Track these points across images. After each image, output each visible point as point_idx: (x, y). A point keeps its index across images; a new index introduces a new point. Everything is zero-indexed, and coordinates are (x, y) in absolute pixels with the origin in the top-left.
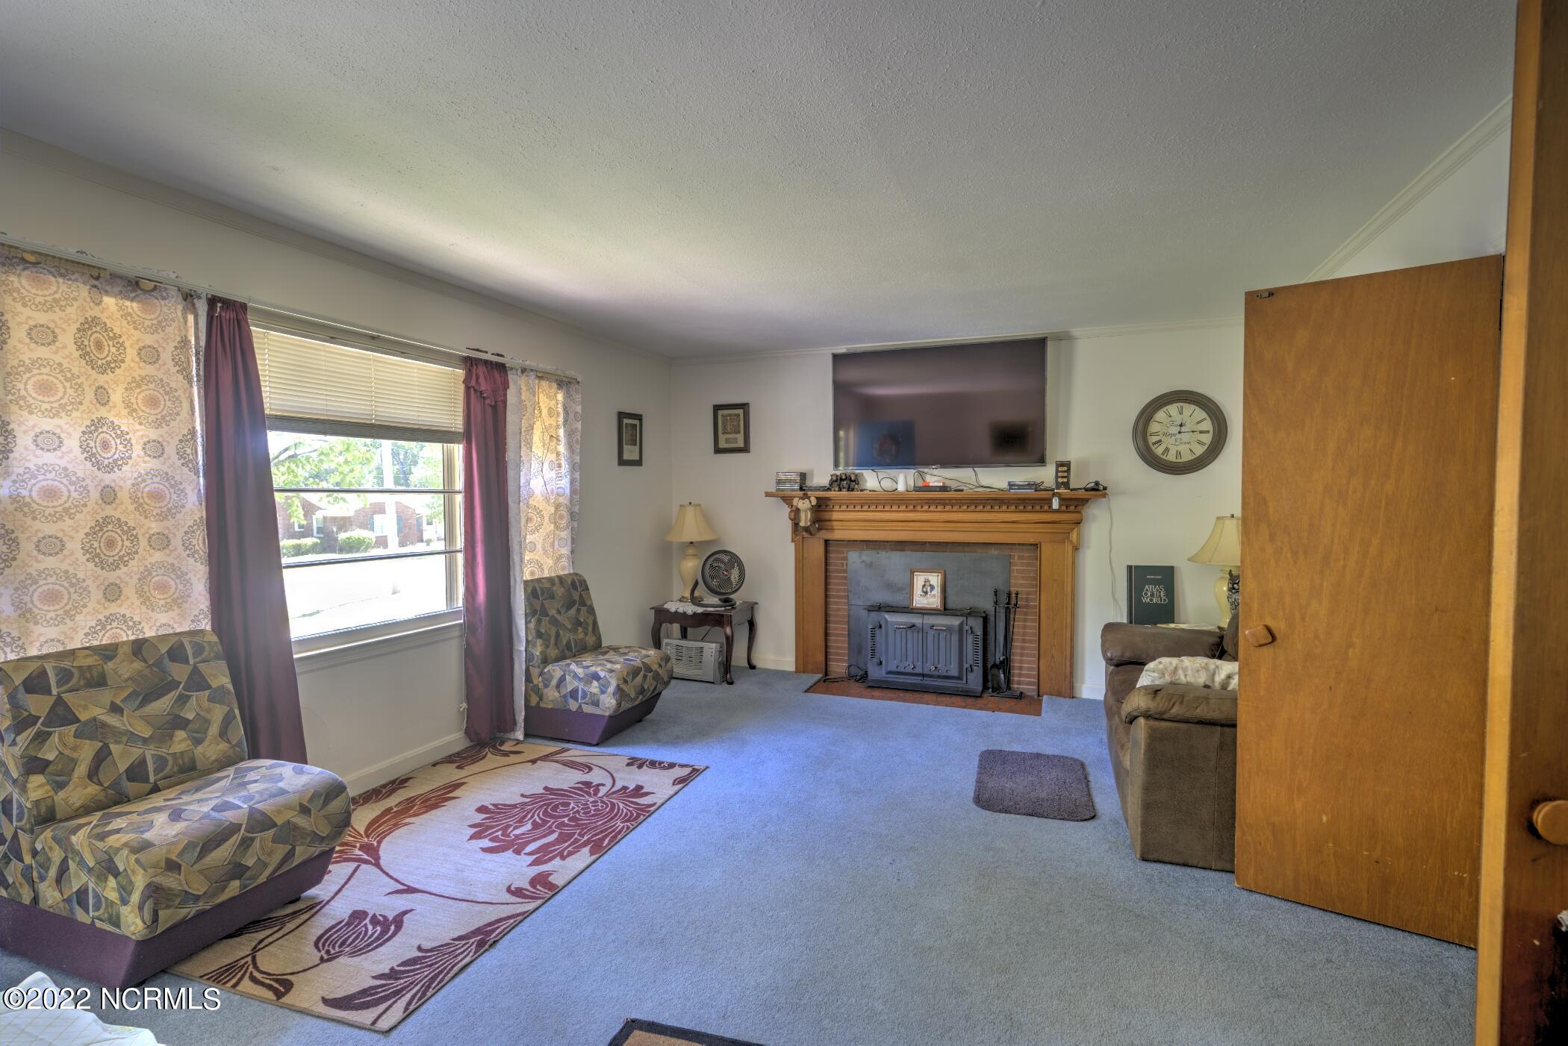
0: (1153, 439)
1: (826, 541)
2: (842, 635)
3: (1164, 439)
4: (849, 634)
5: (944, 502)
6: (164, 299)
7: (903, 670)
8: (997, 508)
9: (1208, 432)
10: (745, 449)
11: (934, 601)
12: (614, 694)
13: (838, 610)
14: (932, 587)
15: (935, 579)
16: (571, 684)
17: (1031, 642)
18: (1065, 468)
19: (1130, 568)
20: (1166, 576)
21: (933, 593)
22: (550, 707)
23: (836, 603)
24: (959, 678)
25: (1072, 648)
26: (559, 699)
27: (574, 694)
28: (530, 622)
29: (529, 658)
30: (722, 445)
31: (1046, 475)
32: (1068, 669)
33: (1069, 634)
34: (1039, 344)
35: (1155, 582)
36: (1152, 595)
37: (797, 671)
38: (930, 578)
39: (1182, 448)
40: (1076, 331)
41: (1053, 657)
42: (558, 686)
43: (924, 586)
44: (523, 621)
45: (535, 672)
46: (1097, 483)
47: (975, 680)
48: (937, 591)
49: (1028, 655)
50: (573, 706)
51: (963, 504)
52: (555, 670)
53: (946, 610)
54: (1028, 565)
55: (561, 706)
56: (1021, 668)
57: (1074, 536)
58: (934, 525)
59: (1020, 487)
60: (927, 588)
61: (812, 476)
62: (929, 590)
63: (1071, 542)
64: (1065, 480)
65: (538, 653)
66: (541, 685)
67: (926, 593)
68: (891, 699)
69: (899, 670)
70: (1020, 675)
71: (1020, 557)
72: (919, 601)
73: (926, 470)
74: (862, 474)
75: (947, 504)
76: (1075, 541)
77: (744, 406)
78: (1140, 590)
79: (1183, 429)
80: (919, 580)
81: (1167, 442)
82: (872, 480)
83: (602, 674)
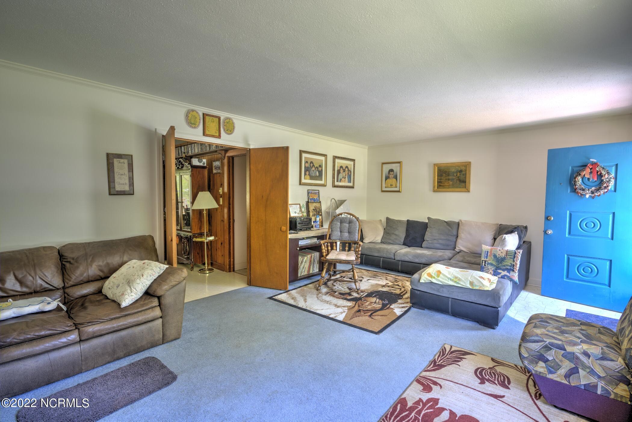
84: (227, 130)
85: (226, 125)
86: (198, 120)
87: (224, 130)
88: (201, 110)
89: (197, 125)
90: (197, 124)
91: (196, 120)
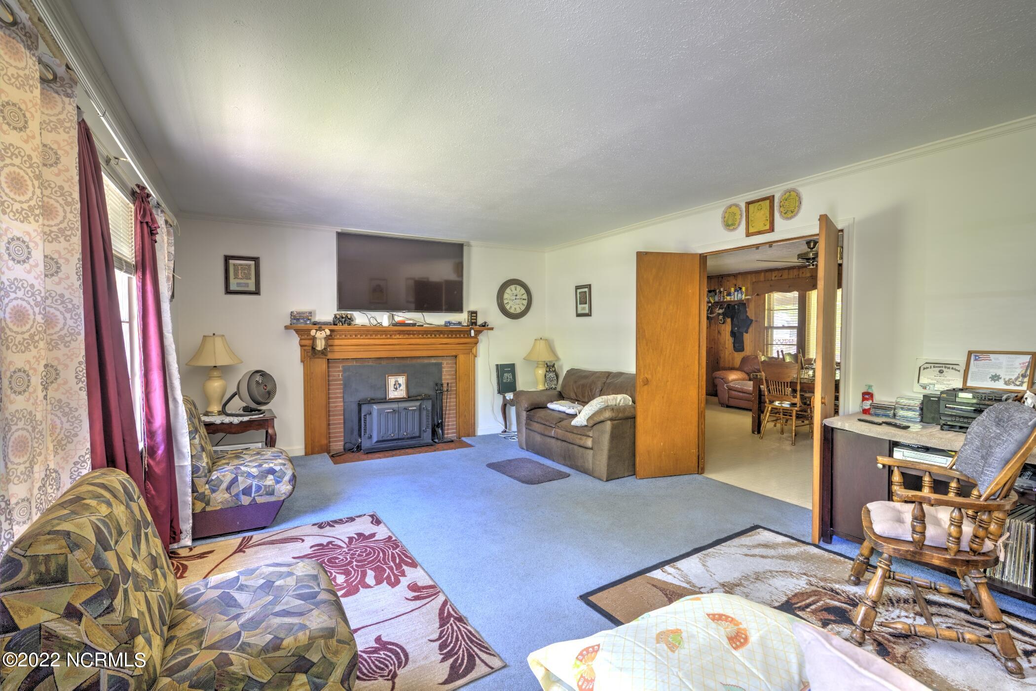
0: (505, 302)
1: (328, 359)
2: (339, 424)
3: (510, 302)
4: (344, 423)
5: (408, 333)
6: (68, 96)
7: (386, 439)
8: (438, 336)
9: (525, 299)
10: (257, 292)
11: (401, 393)
12: (289, 482)
13: (336, 407)
14: (400, 385)
15: (402, 380)
16: (243, 483)
17: (453, 410)
18: (475, 315)
19: (497, 365)
20: (511, 368)
21: (401, 388)
22: (220, 508)
23: (334, 402)
24: (419, 437)
25: (474, 410)
26: (230, 499)
27: (247, 491)
28: (194, 438)
29: (195, 470)
30: (233, 287)
31: (462, 318)
32: (473, 421)
33: (473, 403)
34: (461, 246)
35: (508, 372)
36: (507, 376)
37: (306, 454)
38: (398, 380)
39: (517, 306)
40: (473, 243)
41: (465, 416)
42: (228, 489)
43: (395, 385)
44: (188, 439)
45: (200, 482)
46: (485, 323)
47: (427, 437)
48: (403, 387)
49: (452, 418)
50: (245, 500)
51: (420, 334)
52: (224, 474)
53: (409, 398)
54: (451, 367)
55: (232, 505)
56: (448, 425)
57: (474, 350)
58: (401, 347)
59: (454, 324)
60: (397, 386)
61: (315, 314)
62: (398, 386)
63: (473, 354)
64: (475, 321)
65: (204, 464)
66: (207, 492)
67: (396, 389)
68: (380, 458)
69: (384, 439)
70: (448, 429)
71: (447, 364)
72: (392, 394)
73: (394, 313)
74: (353, 314)
75: (411, 334)
76: (475, 353)
77: (256, 260)
78: (502, 376)
79: (517, 297)
80: (392, 381)
81: (511, 303)
82: (360, 318)
83: (277, 468)
84: (785, 213)
85: (783, 206)
86: (738, 217)
87: (781, 212)
88: (741, 200)
89: (737, 225)
90: (737, 223)
91: (736, 217)
